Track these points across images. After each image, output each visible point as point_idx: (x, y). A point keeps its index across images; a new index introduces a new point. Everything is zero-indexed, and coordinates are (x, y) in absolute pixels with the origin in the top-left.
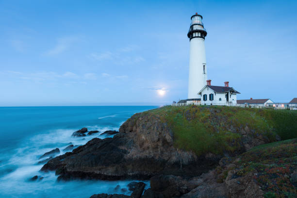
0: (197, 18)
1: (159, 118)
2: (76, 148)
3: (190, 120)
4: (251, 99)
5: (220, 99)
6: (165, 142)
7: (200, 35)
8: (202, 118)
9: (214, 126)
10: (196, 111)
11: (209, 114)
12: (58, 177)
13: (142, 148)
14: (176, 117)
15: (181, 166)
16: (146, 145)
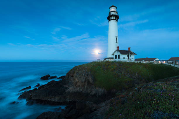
0: (113, 8)
1: (86, 69)
2: (41, 86)
3: (105, 70)
4: (147, 58)
5: (124, 58)
6: (89, 83)
7: (114, 19)
8: (112, 69)
9: (118, 74)
10: (109, 65)
11: (116, 67)
12: (27, 103)
13: (76, 86)
14: (97, 69)
15: (97, 97)
16: (78, 84)
